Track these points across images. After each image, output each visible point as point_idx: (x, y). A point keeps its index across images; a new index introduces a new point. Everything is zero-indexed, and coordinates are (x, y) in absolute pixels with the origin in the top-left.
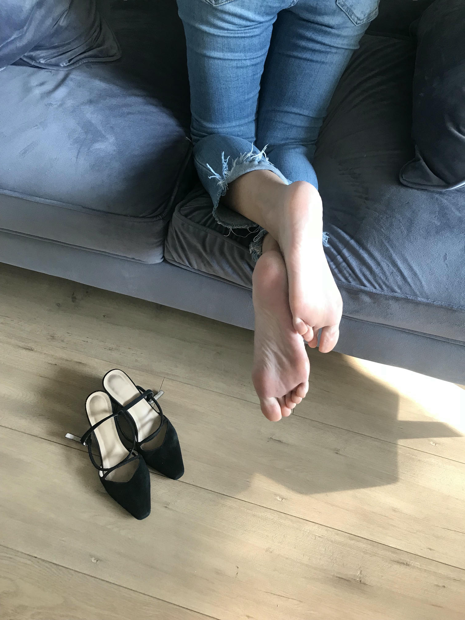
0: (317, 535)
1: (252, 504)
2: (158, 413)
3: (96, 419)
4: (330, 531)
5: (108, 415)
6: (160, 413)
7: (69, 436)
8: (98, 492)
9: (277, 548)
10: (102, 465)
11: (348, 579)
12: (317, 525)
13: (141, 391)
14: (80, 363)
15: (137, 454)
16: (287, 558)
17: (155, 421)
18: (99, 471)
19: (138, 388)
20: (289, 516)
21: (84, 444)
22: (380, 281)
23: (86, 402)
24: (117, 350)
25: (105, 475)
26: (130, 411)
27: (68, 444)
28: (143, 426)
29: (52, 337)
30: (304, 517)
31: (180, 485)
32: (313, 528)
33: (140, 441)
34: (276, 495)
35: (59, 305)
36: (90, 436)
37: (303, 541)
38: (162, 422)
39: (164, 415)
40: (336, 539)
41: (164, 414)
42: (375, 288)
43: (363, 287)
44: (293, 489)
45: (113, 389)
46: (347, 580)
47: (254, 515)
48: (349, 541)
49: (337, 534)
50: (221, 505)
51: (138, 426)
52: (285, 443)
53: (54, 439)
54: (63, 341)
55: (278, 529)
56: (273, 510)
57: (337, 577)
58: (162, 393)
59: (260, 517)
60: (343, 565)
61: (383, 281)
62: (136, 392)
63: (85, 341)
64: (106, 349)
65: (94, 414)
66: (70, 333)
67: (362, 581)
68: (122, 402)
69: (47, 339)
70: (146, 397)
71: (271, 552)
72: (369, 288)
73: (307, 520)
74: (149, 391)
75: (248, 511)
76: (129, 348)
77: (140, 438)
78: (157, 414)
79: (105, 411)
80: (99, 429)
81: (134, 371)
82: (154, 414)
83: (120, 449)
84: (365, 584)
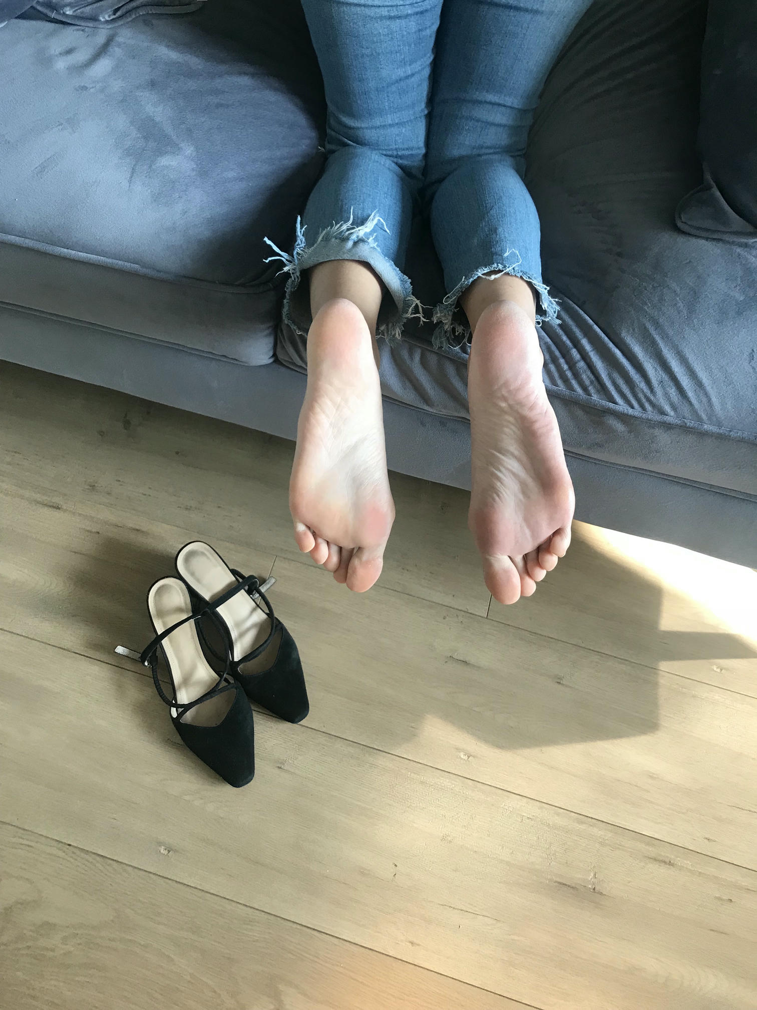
0: (524, 816)
1: (420, 765)
2: (267, 614)
3: (164, 624)
5: (185, 617)
6: (270, 615)
7: (120, 650)
8: (168, 742)
9: (460, 836)
10: (175, 698)
11: (573, 885)
12: (525, 800)
13: (238, 578)
14: (138, 530)
15: (232, 682)
16: (476, 851)
17: (261, 627)
18: (170, 710)
19: (234, 572)
20: (478, 784)
21: (146, 664)
22: (641, 396)
23: (148, 594)
24: (199, 509)
25: (180, 715)
26: (221, 610)
27: (118, 663)
28: (241, 635)
29: (91, 488)
30: (503, 786)
31: (303, 732)
32: (517, 804)
33: (236, 659)
34: (458, 749)
35: (102, 434)
36: (155, 650)
37: (501, 824)
38: (274, 628)
39: (276, 618)
40: (556, 822)
41: (276, 615)
42: (633, 407)
43: (611, 405)
44: (486, 741)
45: (192, 574)
46: (573, 888)
47: (422, 783)
48: (577, 825)
49: (558, 814)
50: (369, 764)
51: (234, 634)
52: (474, 666)
53: (98, 655)
54: (109, 494)
55: (461, 804)
56: (454, 774)
57: (556, 882)
58: (273, 581)
59: (432, 785)
60: (567, 863)
61: (646, 396)
62: (230, 578)
63: (145, 495)
64: (180, 507)
65: (161, 614)
66: (121, 480)
67: (597, 888)
68: (207, 596)
69: (82, 490)
70: (247, 588)
71: (450, 842)
72: (621, 406)
73: (509, 792)
74: (252, 577)
75: (412, 775)
76: (219, 507)
77: (238, 654)
78: (264, 616)
79: (180, 610)
80: (171, 641)
81: (228, 544)
82: (260, 616)
83: (204, 673)
84: (601, 894)
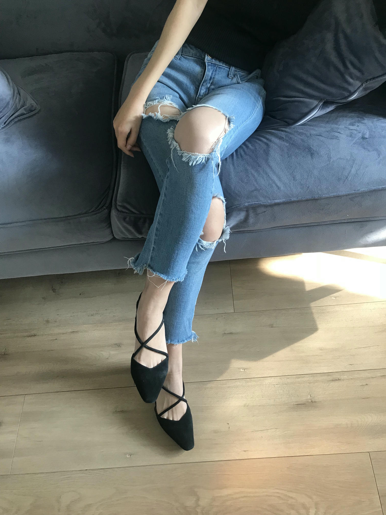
0: (274, 384)
4: (283, 378)
9: (251, 402)
11: (303, 403)
14: (74, 332)
16: (259, 406)
20: (252, 379)
24: (97, 314)
29: (47, 322)
30: (262, 376)
32: (270, 381)
34: (239, 369)
35: (44, 298)
37: (266, 391)
40: (288, 381)
44: (249, 360)
47: (229, 387)
48: (297, 380)
49: (288, 378)
52: (235, 333)
54: (56, 322)
55: (247, 389)
56: (240, 379)
57: (296, 405)
59: (233, 387)
60: (298, 396)
63: (72, 316)
64: (89, 316)
66: (59, 314)
67: (313, 400)
69: (44, 324)
71: (248, 406)
73: (266, 377)
75: (223, 386)
76: (106, 310)
84: (315, 402)
